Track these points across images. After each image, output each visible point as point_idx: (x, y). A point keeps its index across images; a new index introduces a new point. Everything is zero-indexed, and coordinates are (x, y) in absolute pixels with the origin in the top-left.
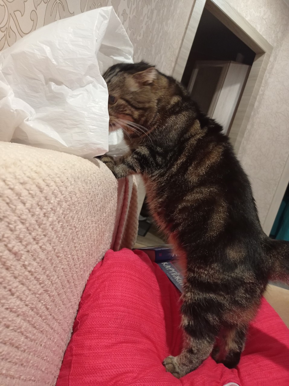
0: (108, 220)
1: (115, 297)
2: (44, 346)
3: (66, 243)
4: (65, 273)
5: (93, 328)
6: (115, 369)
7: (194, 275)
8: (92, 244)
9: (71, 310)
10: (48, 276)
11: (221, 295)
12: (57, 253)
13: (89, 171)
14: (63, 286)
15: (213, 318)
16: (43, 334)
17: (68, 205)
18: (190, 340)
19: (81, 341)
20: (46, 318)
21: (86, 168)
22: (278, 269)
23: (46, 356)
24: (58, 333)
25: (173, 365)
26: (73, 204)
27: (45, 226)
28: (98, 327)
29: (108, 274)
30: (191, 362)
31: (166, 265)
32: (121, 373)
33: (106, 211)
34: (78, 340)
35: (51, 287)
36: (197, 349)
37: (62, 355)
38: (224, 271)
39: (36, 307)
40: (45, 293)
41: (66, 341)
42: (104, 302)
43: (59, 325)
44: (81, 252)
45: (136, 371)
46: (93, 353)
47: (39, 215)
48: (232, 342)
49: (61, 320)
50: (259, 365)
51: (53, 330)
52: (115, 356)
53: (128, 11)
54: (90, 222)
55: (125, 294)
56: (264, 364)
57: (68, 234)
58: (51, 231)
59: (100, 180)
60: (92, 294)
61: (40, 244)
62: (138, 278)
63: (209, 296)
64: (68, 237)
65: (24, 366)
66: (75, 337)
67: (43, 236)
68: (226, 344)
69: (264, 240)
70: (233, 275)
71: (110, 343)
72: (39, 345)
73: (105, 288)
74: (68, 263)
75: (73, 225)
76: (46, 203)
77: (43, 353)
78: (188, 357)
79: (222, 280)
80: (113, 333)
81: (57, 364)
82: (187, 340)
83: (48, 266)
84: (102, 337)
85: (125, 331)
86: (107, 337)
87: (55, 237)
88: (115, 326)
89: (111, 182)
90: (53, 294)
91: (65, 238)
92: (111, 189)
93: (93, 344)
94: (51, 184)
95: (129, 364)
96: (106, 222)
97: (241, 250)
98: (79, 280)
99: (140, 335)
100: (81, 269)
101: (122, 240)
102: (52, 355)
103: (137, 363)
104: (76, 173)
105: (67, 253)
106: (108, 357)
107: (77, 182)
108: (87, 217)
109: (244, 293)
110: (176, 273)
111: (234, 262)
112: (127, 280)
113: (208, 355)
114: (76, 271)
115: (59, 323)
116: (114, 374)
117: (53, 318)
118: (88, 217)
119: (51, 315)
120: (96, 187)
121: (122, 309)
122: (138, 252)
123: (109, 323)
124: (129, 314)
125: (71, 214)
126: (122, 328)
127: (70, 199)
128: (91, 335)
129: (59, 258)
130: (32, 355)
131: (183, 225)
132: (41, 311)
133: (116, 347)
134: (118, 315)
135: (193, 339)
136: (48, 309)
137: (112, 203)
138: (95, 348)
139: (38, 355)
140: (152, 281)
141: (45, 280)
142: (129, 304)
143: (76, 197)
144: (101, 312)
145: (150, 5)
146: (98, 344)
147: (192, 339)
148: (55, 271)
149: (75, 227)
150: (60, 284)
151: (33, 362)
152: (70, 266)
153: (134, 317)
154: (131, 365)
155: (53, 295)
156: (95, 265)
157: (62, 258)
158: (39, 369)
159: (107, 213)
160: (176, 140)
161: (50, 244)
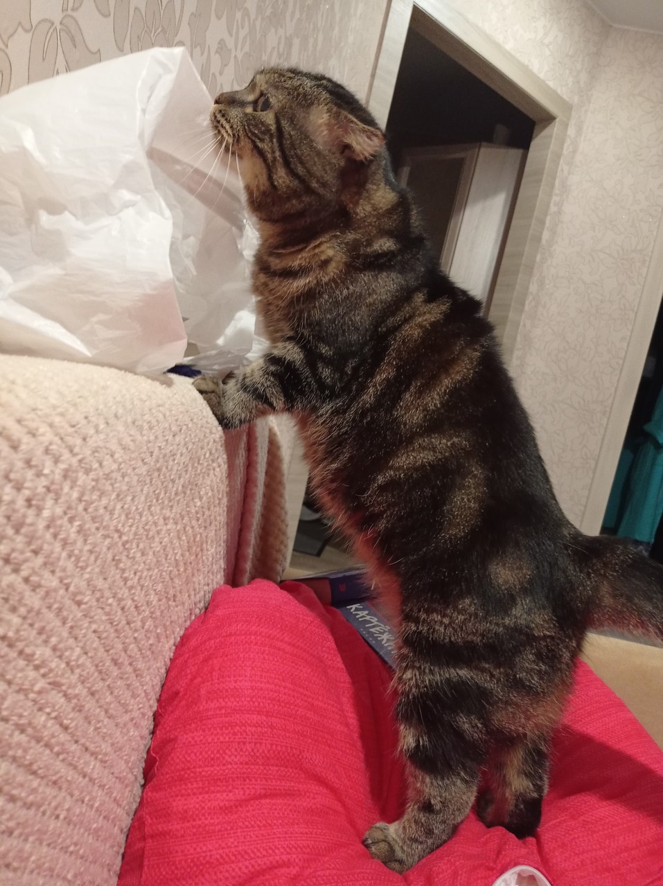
0: (210, 516)
1: (238, 693)
2: (65, 818)
3: (97, 570)
4: (103, 641)
5: (189, 769)
6: (246, 860)
7: (418, 628)
8: (171, 571)
9: (132, 730)
10: (54, 649)
11: (483, 670)
12: (75, 594)
13: (145, 401)
14: (100, 672)
15: (471, 723)
16: (60, 788)
17: (93, 480)
18: (423, 782)
19: (163, 803)
20: (63, 750)
21: (137, 394)
22: (608, 601)
23: (76, 844)
24: (102, 786)
25: (388, 843)
26: (107, 477)
27: (31, 528)
28: (200, 767)
29: (218, 641)
30: (429, 832)
31: (357, 609)
32: (261, 868)
33: (202, 493)
34: (157, 800)
35: (66, 675)
36: (441, 802)
37: (122, 839)
38: (487, 613)
39: (30, 724)
40: (53, 689)
41: (128, 804)
42: (212, 705)
43: (105, 767)
44: (143, 592)
45: (297, 860)
46: (193, 827)
47: (12, 502)
48: (518, 776)
49: (106, 754)
50: (584, 821)
51: (87, 779)
52: (245, 830)
53: (230, 43)
54: (158, 519)
55: (259, 684)
56: (594, 818)
57: (101, 549)
58: (53, 541)
59: (177, 420)
60: (182, 689)
61: (24, 573)
62: (289, 644)
63: (457, 674)
64: (101, 556)
65: (15, 870)
66: (149, 794)
67: (29, 554)
68: (505, 783)
69: (572, 538)
70: (507, 621)
71: (231, 800)
72: (50, 816)
73: (211, 673)
74: (107, 617)
75: (112, 528)
76: (30, 474)
77: (63, 835)
78: (423, 821)
79: (483, 635)
80: (238, 777)
81: (107, 862)
82: (417, 782)
83: (53, 624)
84: (212, 788)
85: (265, 769)
86: (224, 788)
87: (64, 555)
88: (242, 760)
89: (209, 425)
90: (77, 691)
91: (92, 558)
92: (211, 444)
93: (192, 806)
94: (41, 430)
95: (280, 846)
96: (205, 521)
97: (520, 564)
98: (146, 659)
99: (303, 775)
100: (146, 631)
101: (252, 562)
102: (91, 841)
103: (298, 842)
104: (110, 405)
105: (103, 593)
106: (228, 834)
107: (113, 426)
108: (149, 509)
109: (534, 661)
110: (382, 627)
111: (508, 591)
112: (264, 651)
113: (468, 811)
114: (135, 638)
115: (102, 761)
116: (244, 873)
117: (84, 749)
118: (153, 508)
119: (76, 742)
120: (167, 438)
121: (255, 718)
122: (291, 587)
123: (226, 754)
124: (271, 729)
125: (104, 501)
126: (258, 764)
127: (96, 465)
128: (186, 785)
129: (83, 606)
130: (33, 843)
131: (387, 517)
132: (46, 733)
133: (247, 809)
134: (247, 735)
135: (430, 778)
136: (66, 728)
137: (215, 476)
138: (197, 815)
139: (50, 841)
140: (324, 649)
141: (50, 659)
142: (271, 706)
143: (115, 461)
144: (207, 730)
145: (281, 27)
146: (203, 805)
147: (428, 780)
148: (76, 638)
149: (117, 531)
150: (93, 669)
151: (38, 860)
152: (116, 625)
153: (285, 735)
154: (284, 848)
155: (76, 696)
156: (188, 623)
157: (91, 607)
158: (58, 876)
159: (204, 499)
160: (367, 330)
161: (53, 572)
